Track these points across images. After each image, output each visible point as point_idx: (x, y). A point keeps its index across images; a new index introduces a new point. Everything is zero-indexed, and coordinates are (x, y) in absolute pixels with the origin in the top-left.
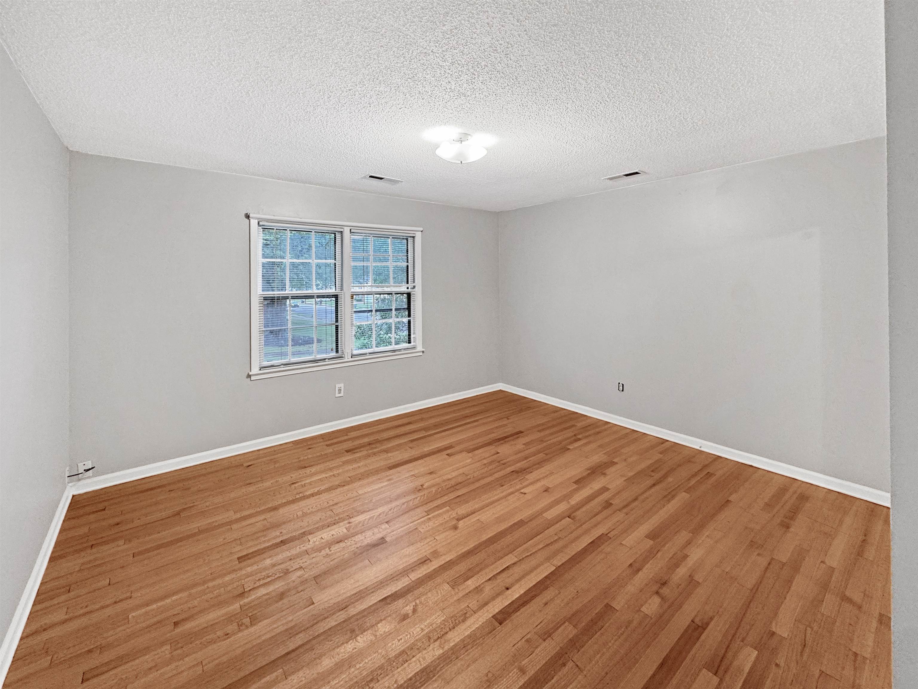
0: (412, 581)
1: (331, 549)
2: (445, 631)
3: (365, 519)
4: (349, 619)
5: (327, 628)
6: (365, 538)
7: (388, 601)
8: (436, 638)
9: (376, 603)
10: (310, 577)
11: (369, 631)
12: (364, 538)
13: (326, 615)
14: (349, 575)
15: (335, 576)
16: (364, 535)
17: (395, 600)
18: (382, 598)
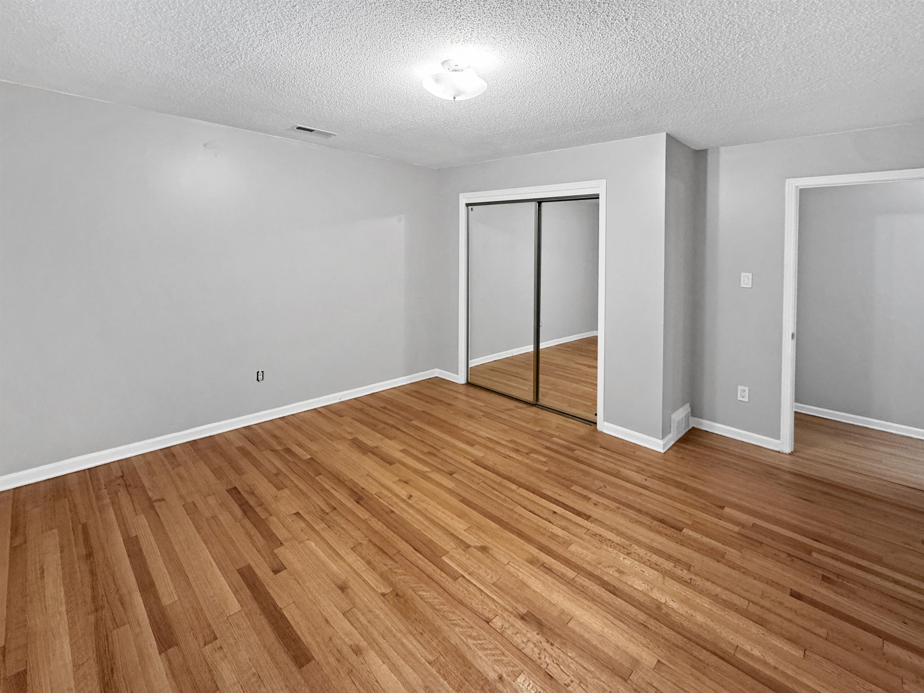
0: (578, 574)
1: (568, 681)
2: (616, 545)
3: (486, 655)
4: (650, 615)
5: (673, 633)
6: (528, 641)
7: (612, 589)
8: (625, 550)
9: (621, 598)
10: (629, 686)
11: (651, 595)
12: (529, 643)
13: (663, 641)
14: (600, 638)
15: (611, 653)
16: (523, 645)
17: (608, 584)
18: (612, 595)
